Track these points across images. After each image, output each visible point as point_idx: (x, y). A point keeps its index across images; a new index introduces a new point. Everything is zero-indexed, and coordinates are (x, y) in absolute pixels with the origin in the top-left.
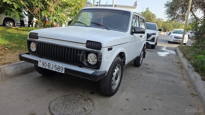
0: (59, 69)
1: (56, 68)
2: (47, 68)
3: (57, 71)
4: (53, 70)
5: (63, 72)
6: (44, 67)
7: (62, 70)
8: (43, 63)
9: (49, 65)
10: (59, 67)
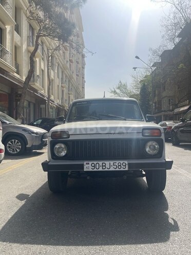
0: (120, 167)
1: (115, 167)
2: (101, 169)
3: (117, 169)
4: (112, 169)
5: (127, 169)
6: (95, 170)
7: (124, 167)
8: (93, 165)
9: (104, 165)
10: (119, 164)
